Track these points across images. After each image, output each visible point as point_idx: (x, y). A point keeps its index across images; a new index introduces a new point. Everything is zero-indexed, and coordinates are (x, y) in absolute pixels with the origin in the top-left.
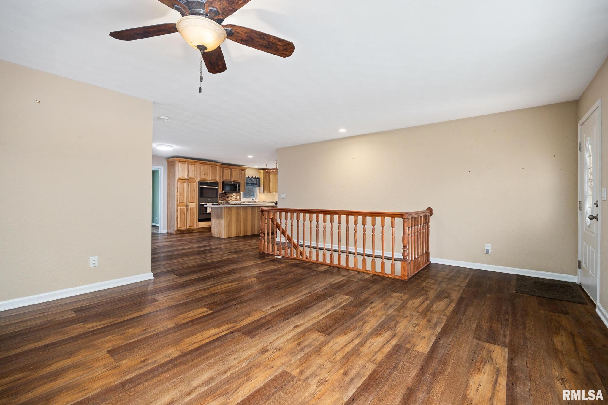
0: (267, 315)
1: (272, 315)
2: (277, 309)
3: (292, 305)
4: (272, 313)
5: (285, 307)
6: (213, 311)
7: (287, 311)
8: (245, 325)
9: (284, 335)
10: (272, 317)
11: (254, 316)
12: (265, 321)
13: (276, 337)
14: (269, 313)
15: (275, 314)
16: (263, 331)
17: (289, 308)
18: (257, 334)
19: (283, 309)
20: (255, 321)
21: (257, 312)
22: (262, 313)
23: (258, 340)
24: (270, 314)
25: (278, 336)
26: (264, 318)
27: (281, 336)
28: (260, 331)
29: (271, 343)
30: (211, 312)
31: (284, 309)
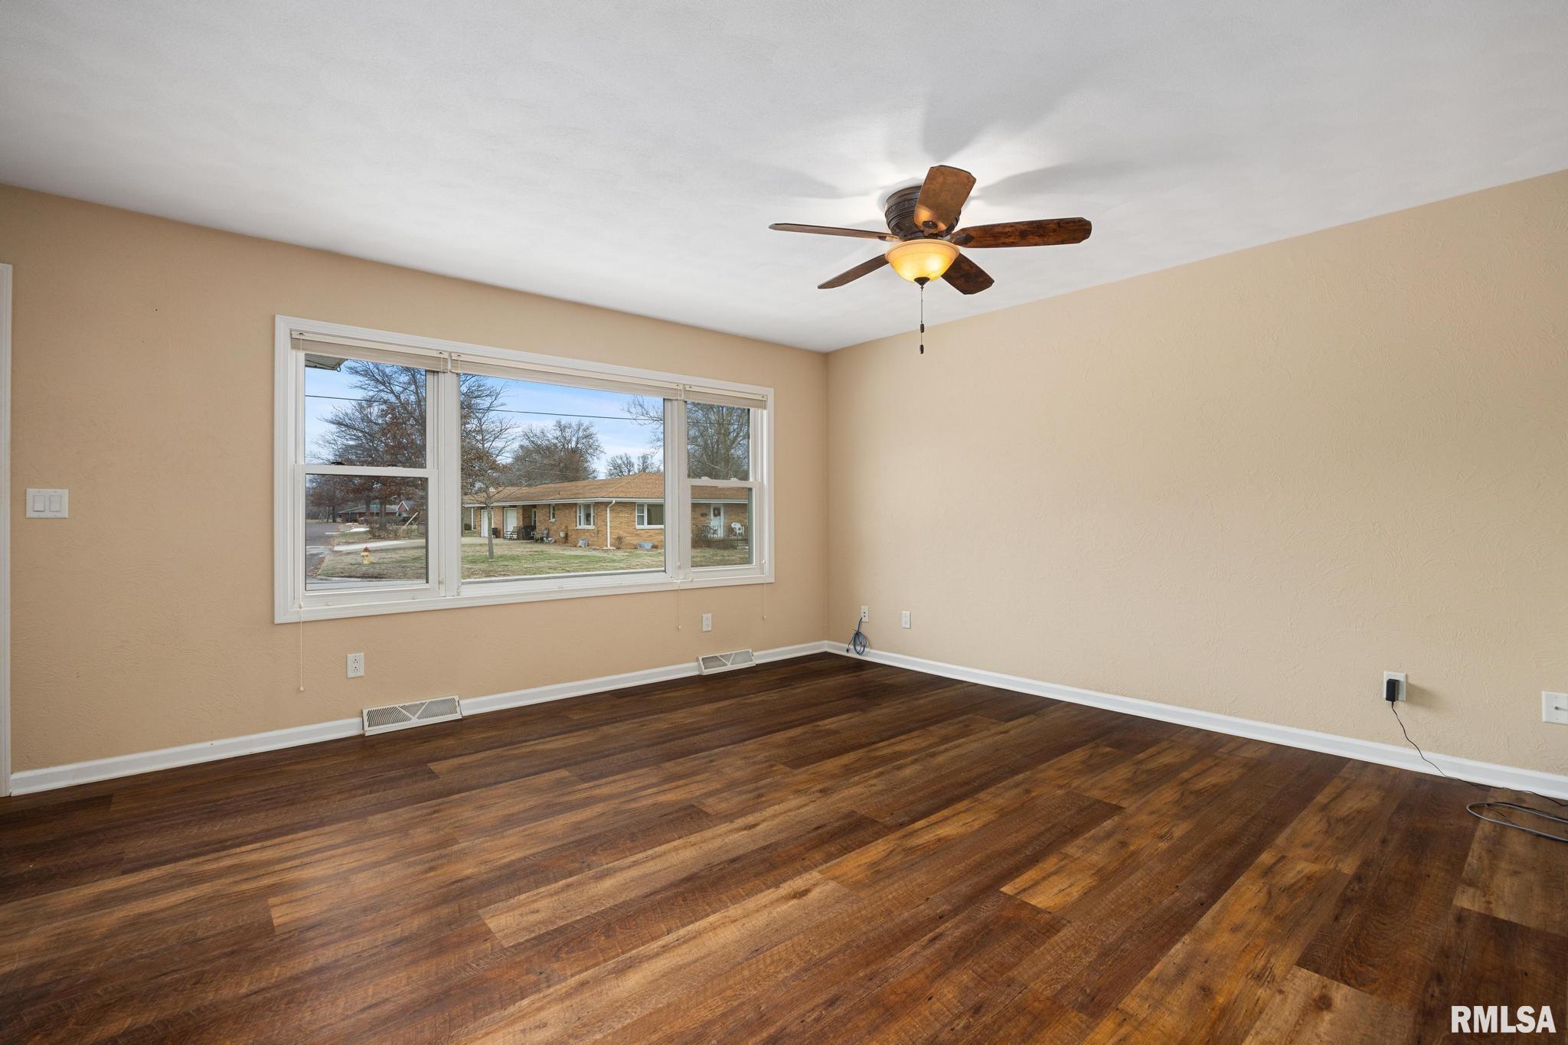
0: (821, 864)
1: (808, 863)
2: (790, 882)
3: (735, 900)
4: (807, 869)
5: (762, 891)
6: (1002, 892)
7: (757, 875)
8: (877, 839)
9: (785, 812)
10: (807, 855)
11: (859, 865)
12: (827, 846)
13: (803, 810)
14: (817, 869)
15: (797, 865)
16: (830, 822)
17: (749, 886)
18: (842, 818)
19: (769, 883)
20: (854, 850)
21: (854, 880)
22: (837, 873)
23: (840, 808)
24: (812, 869)
25: (798, 811)
26: (829, 857)
27: (790, 810)
28: (837, 824)
29: (813, 802)
30: (1007, 889)
31: (765, 884)
